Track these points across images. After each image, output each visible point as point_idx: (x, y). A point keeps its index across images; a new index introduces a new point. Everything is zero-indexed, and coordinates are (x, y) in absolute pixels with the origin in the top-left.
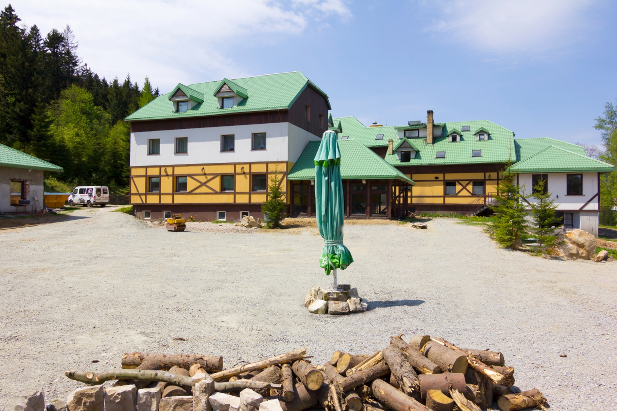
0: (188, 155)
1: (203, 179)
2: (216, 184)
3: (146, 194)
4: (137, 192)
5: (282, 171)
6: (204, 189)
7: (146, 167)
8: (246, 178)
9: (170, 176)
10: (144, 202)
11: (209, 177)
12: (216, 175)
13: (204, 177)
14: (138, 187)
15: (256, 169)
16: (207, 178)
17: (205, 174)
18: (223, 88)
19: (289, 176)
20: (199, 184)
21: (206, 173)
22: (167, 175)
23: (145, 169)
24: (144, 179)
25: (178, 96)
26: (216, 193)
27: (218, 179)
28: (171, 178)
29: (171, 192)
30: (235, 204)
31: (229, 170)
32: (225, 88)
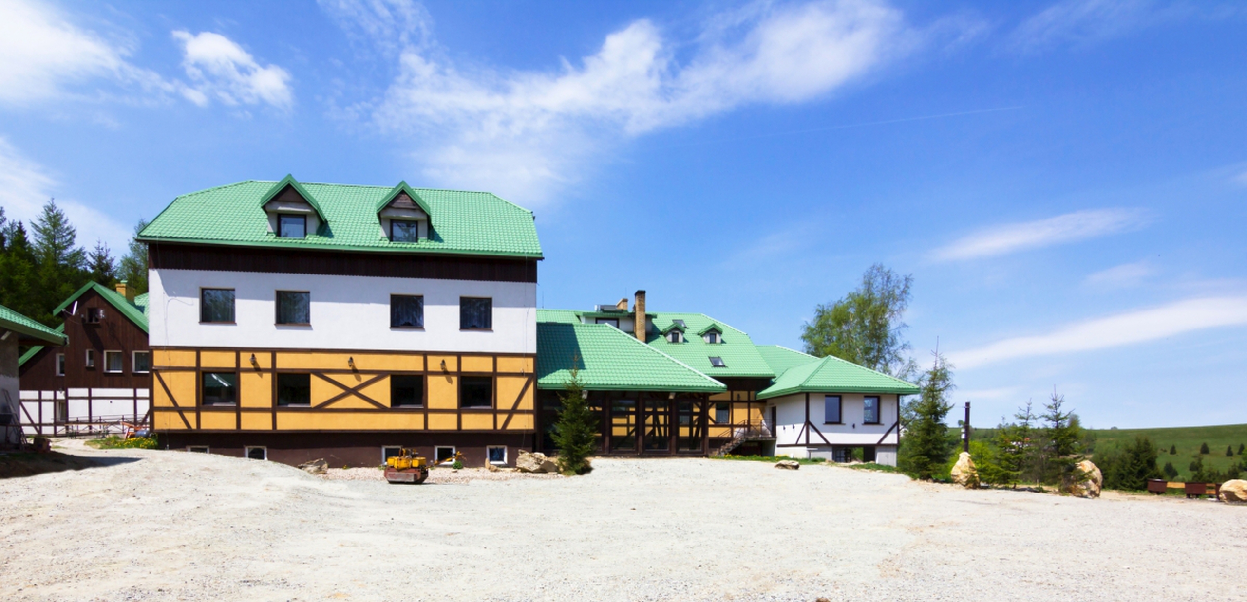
0: (312, 329)
1: (350, 381)
2: (382, 392)
3: (197, 410)
4: (172, 405)
5: (526, 371)
6: (353, 401)
7: (198, 350)
8: (450, 381)
9: (266, 370)
10: (194, 426)
11: (365, 378)
12: (381, 375)
13: (352, 377)
14: (172, 393)
15: (470, 366)
16: (359, 379)
17: (355, 371)
18: (399, 201)
19: (541, 381)
20: (341, 391)
21: (358, 367)
22: (258, 370)
23: (194, 354)
24: (193, 375)
25: (285, 202)
26: (381, 409)
27: (387, 381)
28: (268, 377)
29: (269, 405)
30: (427, 432)
31: (414, 365)
32: (403, 201)
